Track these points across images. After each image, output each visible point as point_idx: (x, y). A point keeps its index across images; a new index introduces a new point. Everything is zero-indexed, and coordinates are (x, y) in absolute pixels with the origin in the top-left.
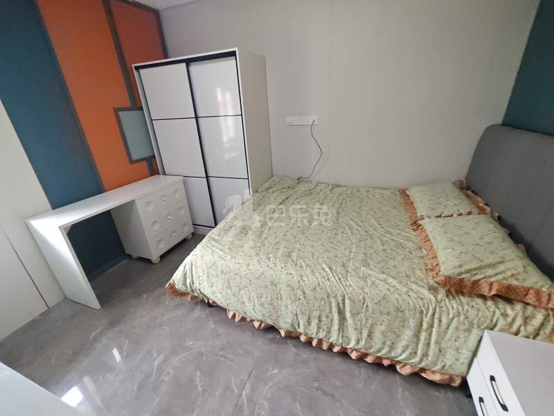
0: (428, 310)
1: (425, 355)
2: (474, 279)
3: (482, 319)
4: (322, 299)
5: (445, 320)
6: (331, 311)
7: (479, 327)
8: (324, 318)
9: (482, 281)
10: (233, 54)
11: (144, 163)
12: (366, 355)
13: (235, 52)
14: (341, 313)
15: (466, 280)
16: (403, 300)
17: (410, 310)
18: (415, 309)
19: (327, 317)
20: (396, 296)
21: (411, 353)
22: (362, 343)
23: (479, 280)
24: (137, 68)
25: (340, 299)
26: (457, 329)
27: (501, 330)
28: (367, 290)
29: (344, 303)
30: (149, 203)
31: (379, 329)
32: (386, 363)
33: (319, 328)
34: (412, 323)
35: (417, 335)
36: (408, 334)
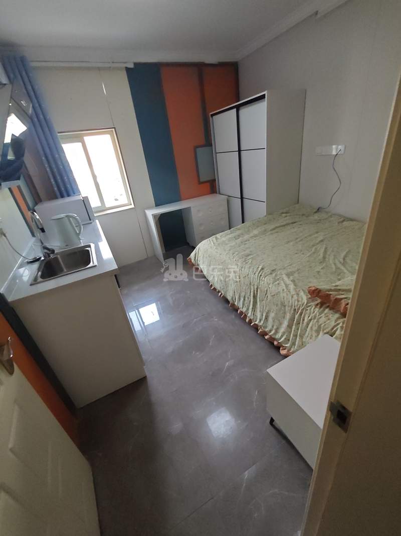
0: (299, 309)
1: (294, 344)
2: (338, 297)
3: (326, 326)
4: (247, 285)
5: (306, 320)
6: (250, 296)
7: (323, 331)
8: (246, 299)
9: (343, 300)
10: (263, 97)
11: (208, 184)
12: (266, 334)
13: (264, 95)
14: (255, 297)
15: (331, 296)
16: (287, 299)
17: (288, 307)
18: (292, 306)
19: (248, 298)
20: (285, 295)
21: (285, 339)
22: (262, 322)
23: (342, 299)
24: (212, 115)
25: (256, 287)
26: (311, 327)
27: (336, 338)
28: (270, 286)
29: (257, 291)
30: (199, 211)
31: (272, 315)
32: (275, 343)
33: (243, 304)
34: (288, 316)
35: (290, 326)
36: (285, 323)
